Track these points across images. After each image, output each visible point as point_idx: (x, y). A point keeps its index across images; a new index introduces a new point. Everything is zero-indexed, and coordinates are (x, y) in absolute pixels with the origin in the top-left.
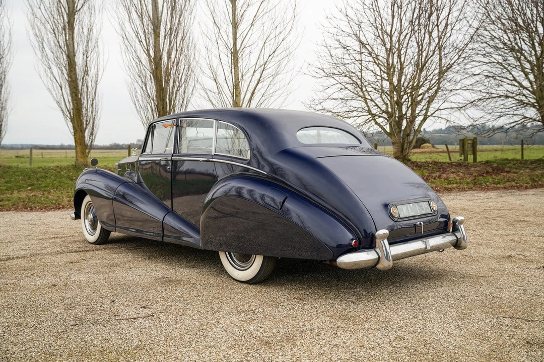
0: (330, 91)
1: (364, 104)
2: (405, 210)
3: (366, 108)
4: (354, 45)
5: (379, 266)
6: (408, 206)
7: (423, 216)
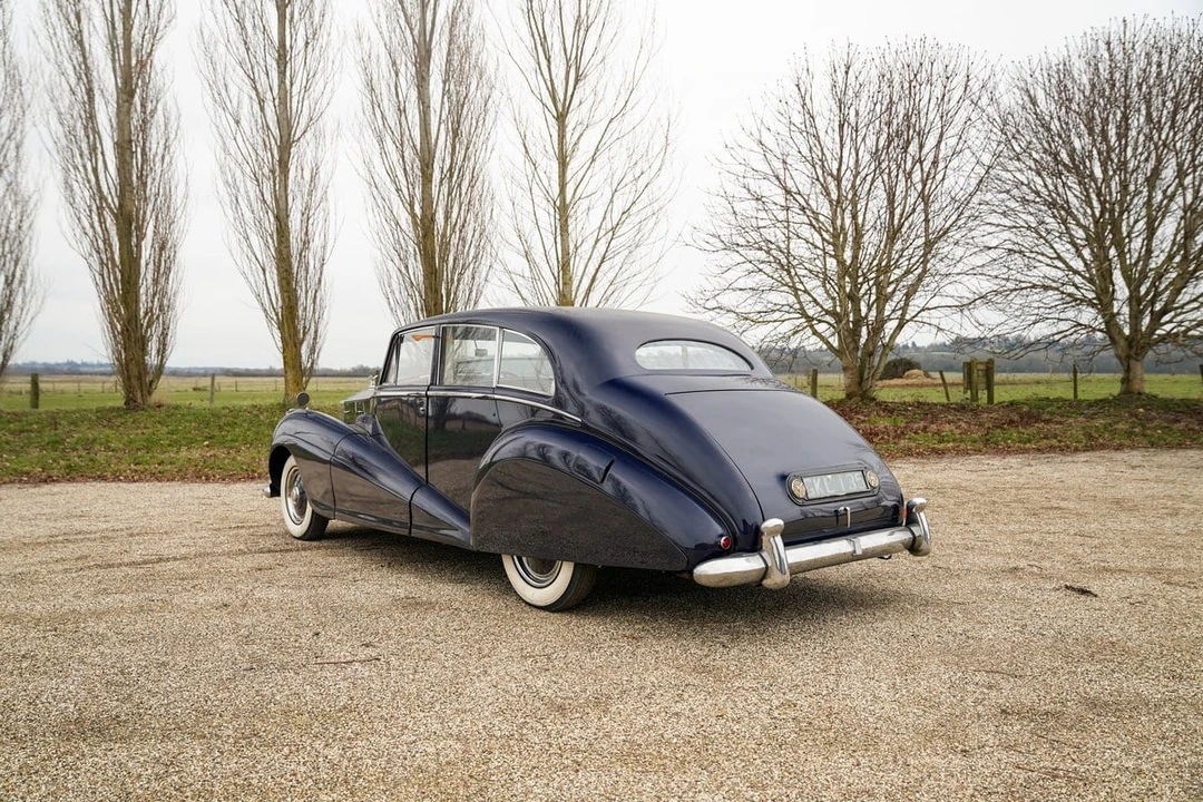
0: (731, 276)
1: (792, 299)
2: (817, 485)
3: (797, 306)
4: (775, 194)
5: (766, 582)
6: (824, 478)
7: (851, 496)
